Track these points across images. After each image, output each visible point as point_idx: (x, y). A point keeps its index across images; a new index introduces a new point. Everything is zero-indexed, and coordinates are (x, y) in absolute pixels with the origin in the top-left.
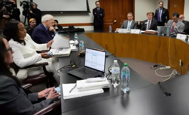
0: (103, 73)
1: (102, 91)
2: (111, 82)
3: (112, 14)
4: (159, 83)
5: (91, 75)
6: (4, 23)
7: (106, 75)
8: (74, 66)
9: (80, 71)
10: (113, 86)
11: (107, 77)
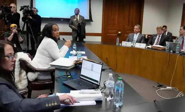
0: (98, 86)
1: (94, 103)
2: (105, 96)
3: (117, 24)
4: (154, 101)
5: (86, 87)
6: (3, 27)
7: (100, 88)
8: (70, 76)
9: (75, 82)
10: (106, 99)
11: (102, 90)
